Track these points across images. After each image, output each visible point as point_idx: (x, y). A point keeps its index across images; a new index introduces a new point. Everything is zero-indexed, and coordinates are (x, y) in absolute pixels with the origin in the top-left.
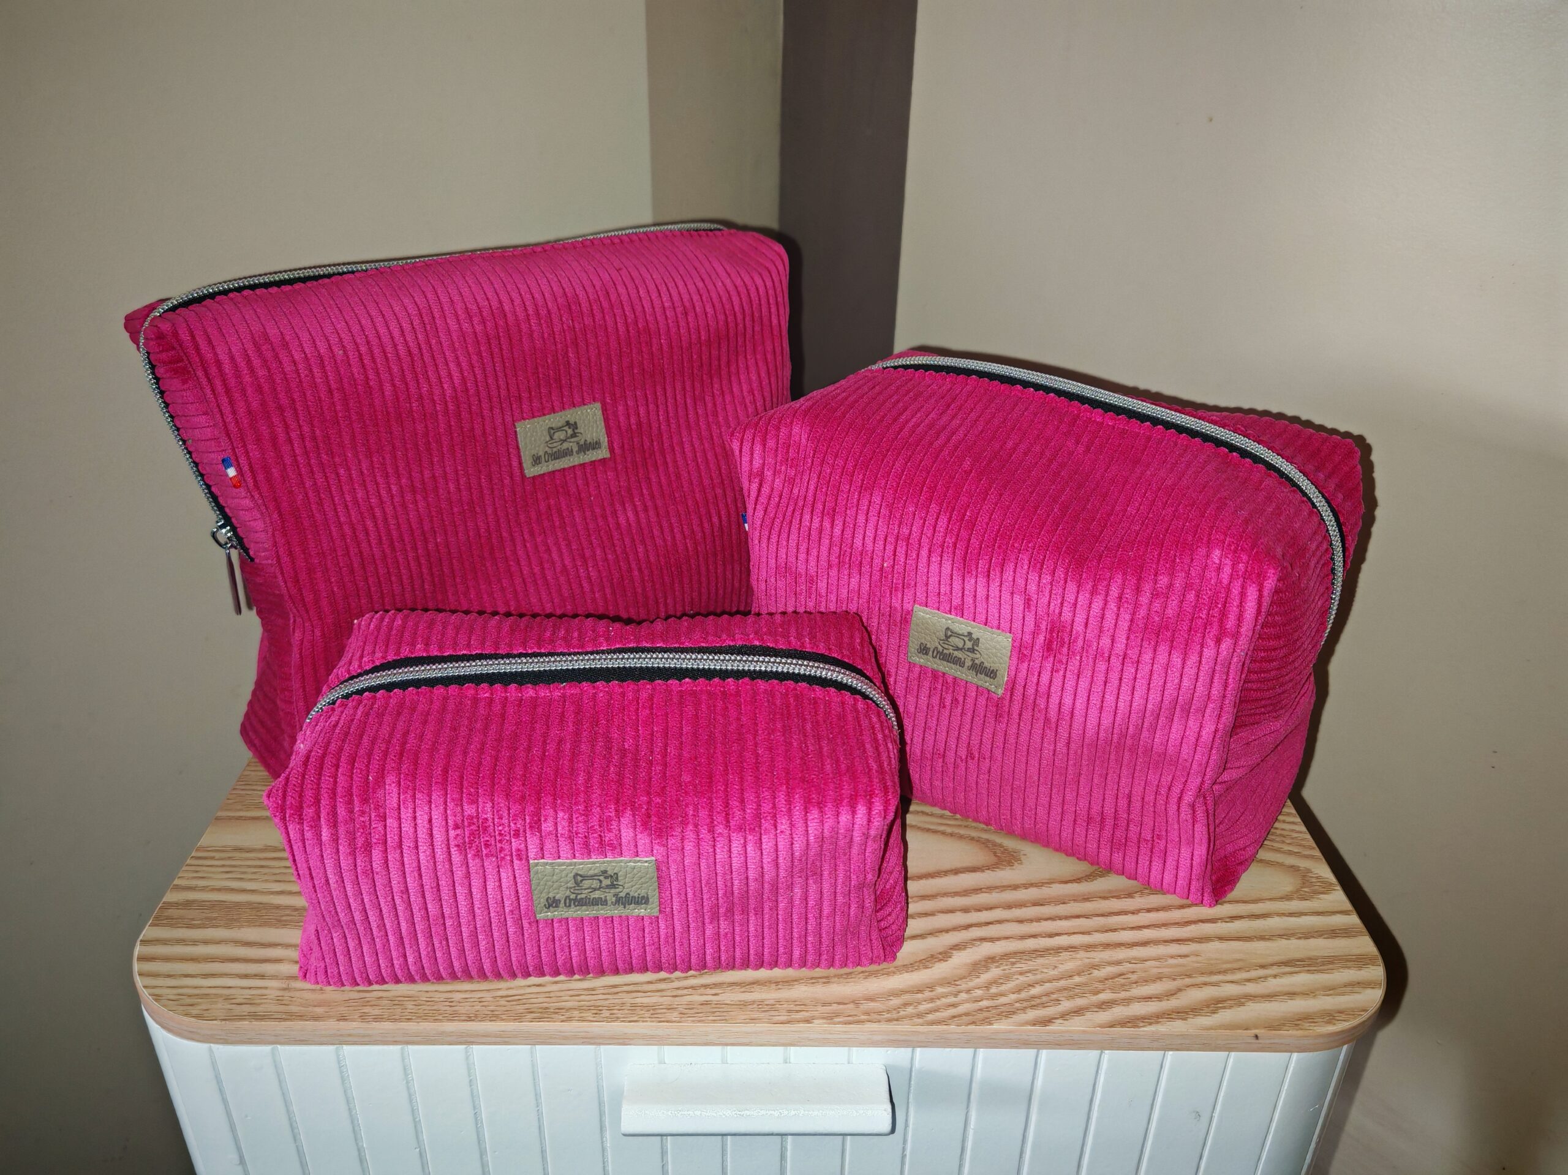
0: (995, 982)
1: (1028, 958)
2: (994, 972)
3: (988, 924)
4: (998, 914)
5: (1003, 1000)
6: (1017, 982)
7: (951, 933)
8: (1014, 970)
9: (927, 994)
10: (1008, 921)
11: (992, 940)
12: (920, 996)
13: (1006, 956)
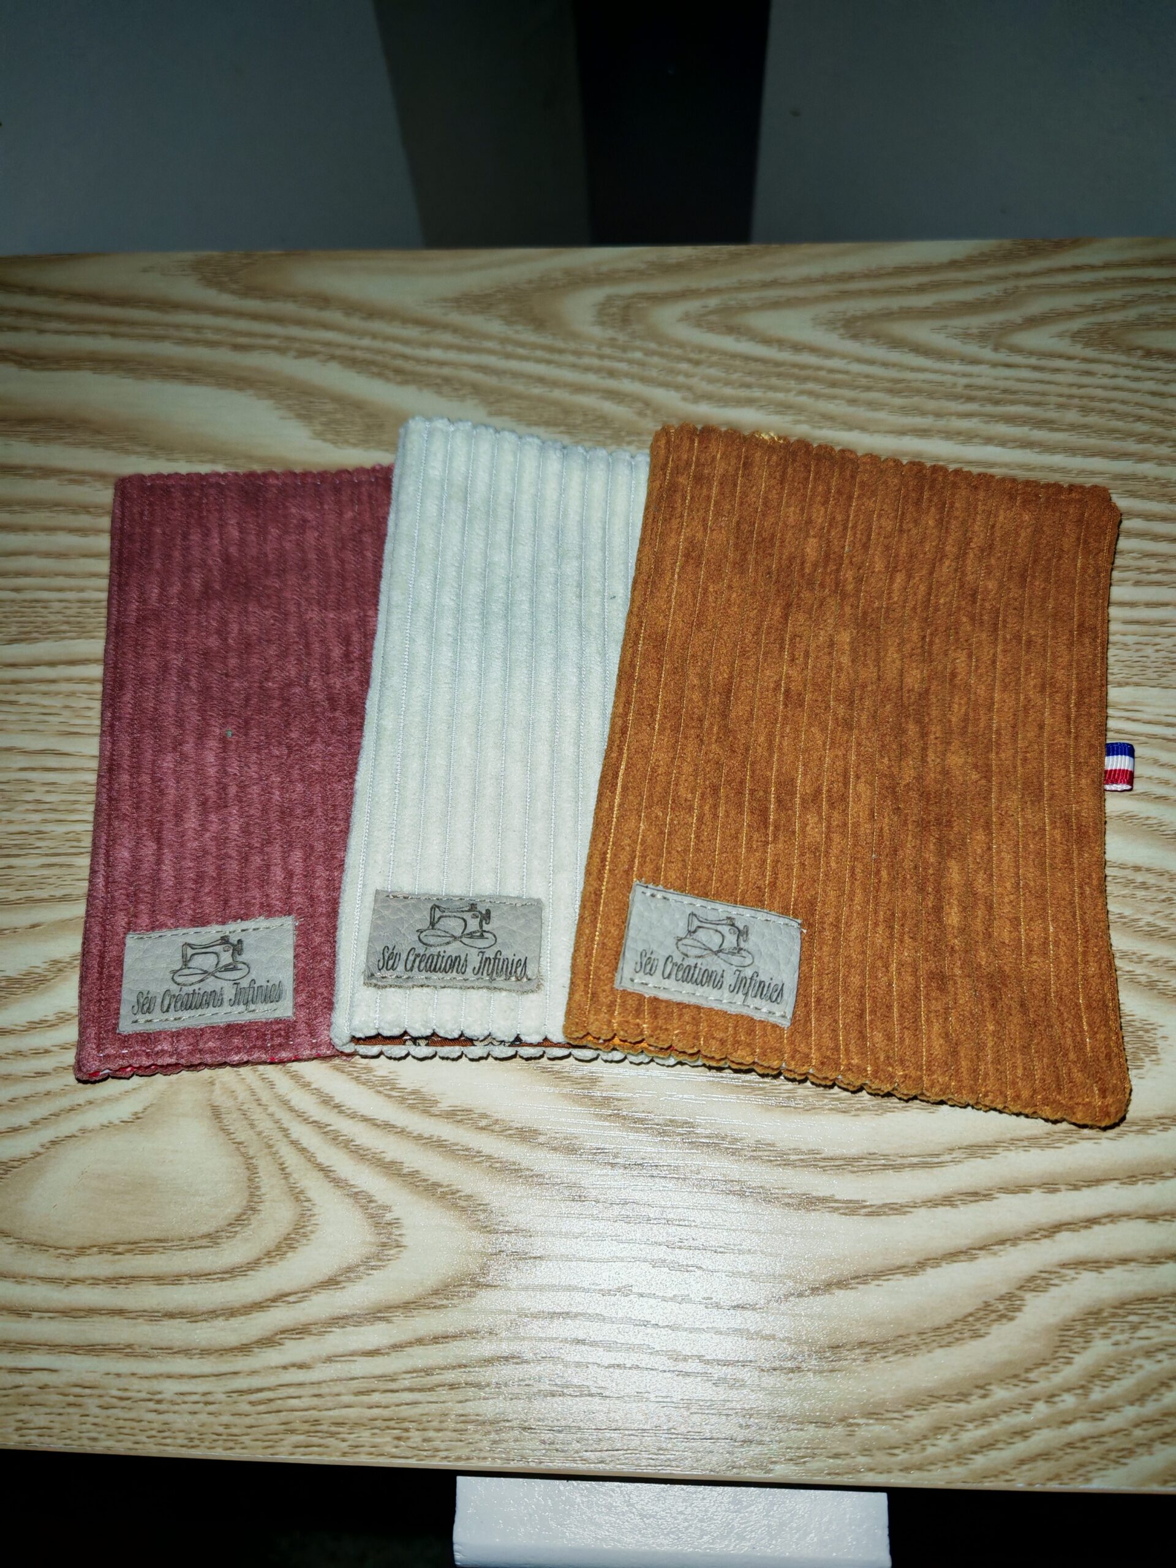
0: (1097, 1376)
1: (1160, 1313)
2: (1100, 1349)
3: (1091, 1222)
4: (1110, 1197)
5: (1113, 1420)
6: (1140, 1374)
7: (1024, 1246)
8: (1136, 1344)
9: (977, 1404)
10: (1128, 1216)
11: (1097, 1265)
12: (962, 1406)
13: (1123, 1307)
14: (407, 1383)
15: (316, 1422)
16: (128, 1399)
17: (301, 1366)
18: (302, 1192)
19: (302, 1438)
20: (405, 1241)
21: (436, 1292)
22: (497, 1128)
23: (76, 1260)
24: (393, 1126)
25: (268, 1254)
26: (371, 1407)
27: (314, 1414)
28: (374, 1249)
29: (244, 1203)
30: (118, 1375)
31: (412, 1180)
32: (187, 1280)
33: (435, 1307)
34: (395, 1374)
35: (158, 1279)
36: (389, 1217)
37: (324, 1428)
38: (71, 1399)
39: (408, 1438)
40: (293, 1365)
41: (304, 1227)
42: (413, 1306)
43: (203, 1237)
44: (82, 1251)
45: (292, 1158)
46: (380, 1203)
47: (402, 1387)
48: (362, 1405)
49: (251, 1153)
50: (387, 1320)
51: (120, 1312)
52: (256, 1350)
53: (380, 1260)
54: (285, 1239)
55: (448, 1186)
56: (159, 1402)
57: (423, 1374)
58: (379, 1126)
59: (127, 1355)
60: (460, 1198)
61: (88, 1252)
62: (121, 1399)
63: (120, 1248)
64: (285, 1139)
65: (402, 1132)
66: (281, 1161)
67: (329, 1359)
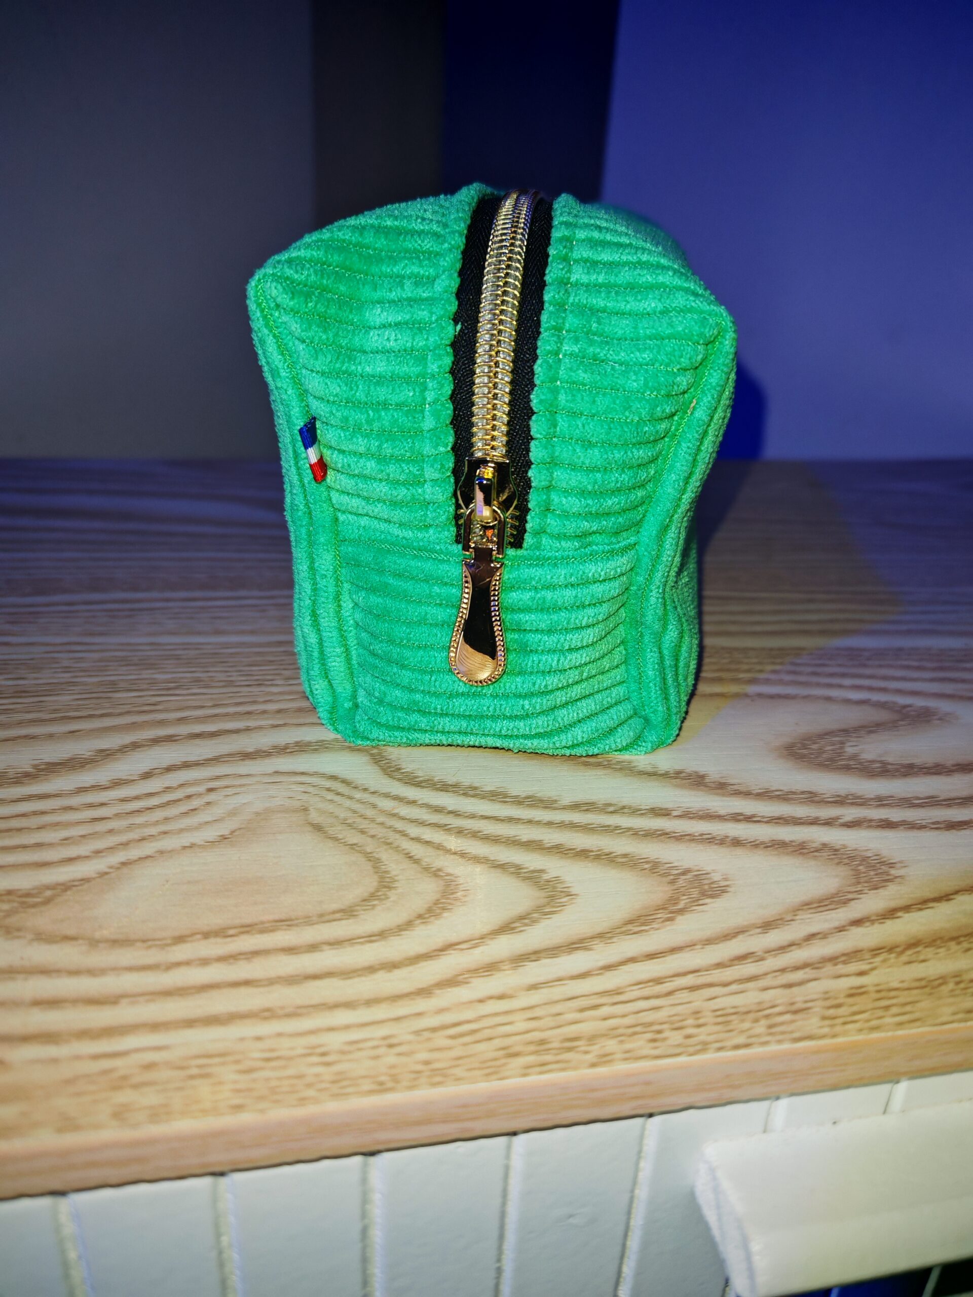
14: (637, 994)
15: (542, 1042)
16: (278, 1058)
17: (501, 997)
18: (439, 870)
19: (531, 1059)
20: (573, 891)
21: (630, 922)
22: (626, 811)
23: (175, 948)
24: (519, 819)
25: (420, 916)
26: (605, 1019)
27: (537, 1035)
28: (544, 901)
29: (375, 884)
30: (259, 1039)
31: (558, 850)
32: (326, 947)
33: (635, 933)
34: (619, 988)
35: (290, 950)
36: (546, 877)
37: (555, 1045)
38: (195, 1071)
39: (665, 1039)
40: (491, 998)
41: (453, 893)
42: (609, 935)
43: (334, 912)
44: (180, 939)
45: (417, 850)
46: (532, 868)
47: (632, 998)
48: (595, 1019)
49: (369, 850)
50: (586, 949)
51: (247, 983)
52: (438, 992)
53: (554, 907)
54: (435, 904)
55: (599, 851)
56: (323, 1054)
57: (650, 984)
58: (502, 820)
59: (266, 1019)
60: (616, 857)
61: (190, 939)
62: (268, 1060)
63: (231, 932)
64: (403, 838)
65: (530, 822)
66: (406, 851)
67: (534, 987)
